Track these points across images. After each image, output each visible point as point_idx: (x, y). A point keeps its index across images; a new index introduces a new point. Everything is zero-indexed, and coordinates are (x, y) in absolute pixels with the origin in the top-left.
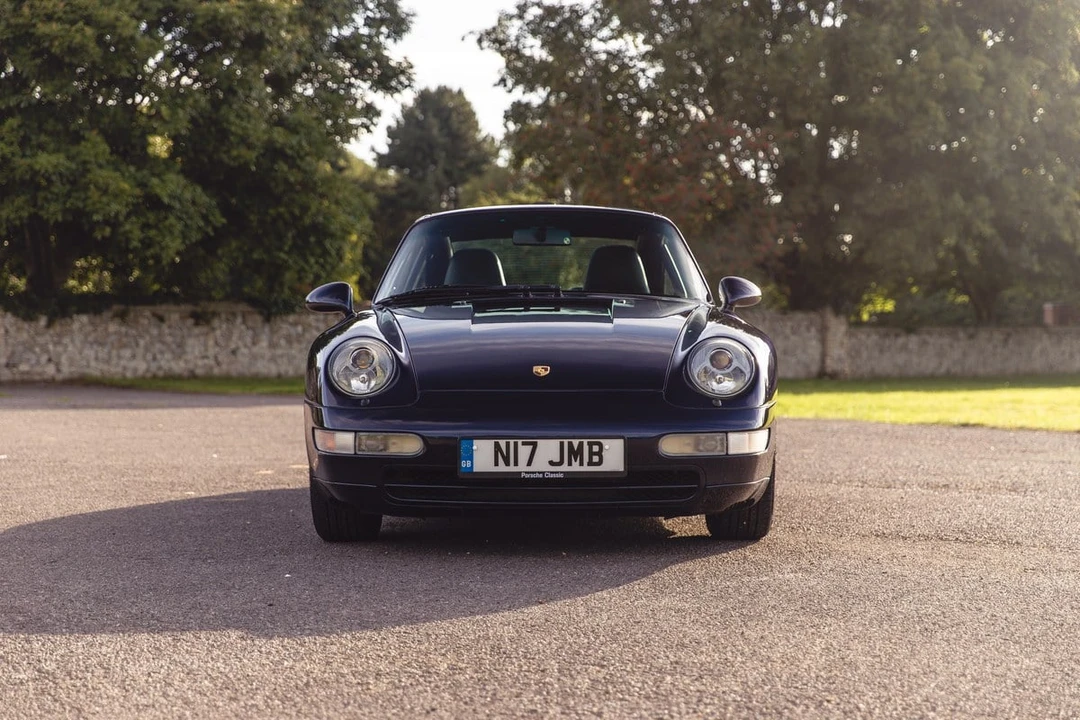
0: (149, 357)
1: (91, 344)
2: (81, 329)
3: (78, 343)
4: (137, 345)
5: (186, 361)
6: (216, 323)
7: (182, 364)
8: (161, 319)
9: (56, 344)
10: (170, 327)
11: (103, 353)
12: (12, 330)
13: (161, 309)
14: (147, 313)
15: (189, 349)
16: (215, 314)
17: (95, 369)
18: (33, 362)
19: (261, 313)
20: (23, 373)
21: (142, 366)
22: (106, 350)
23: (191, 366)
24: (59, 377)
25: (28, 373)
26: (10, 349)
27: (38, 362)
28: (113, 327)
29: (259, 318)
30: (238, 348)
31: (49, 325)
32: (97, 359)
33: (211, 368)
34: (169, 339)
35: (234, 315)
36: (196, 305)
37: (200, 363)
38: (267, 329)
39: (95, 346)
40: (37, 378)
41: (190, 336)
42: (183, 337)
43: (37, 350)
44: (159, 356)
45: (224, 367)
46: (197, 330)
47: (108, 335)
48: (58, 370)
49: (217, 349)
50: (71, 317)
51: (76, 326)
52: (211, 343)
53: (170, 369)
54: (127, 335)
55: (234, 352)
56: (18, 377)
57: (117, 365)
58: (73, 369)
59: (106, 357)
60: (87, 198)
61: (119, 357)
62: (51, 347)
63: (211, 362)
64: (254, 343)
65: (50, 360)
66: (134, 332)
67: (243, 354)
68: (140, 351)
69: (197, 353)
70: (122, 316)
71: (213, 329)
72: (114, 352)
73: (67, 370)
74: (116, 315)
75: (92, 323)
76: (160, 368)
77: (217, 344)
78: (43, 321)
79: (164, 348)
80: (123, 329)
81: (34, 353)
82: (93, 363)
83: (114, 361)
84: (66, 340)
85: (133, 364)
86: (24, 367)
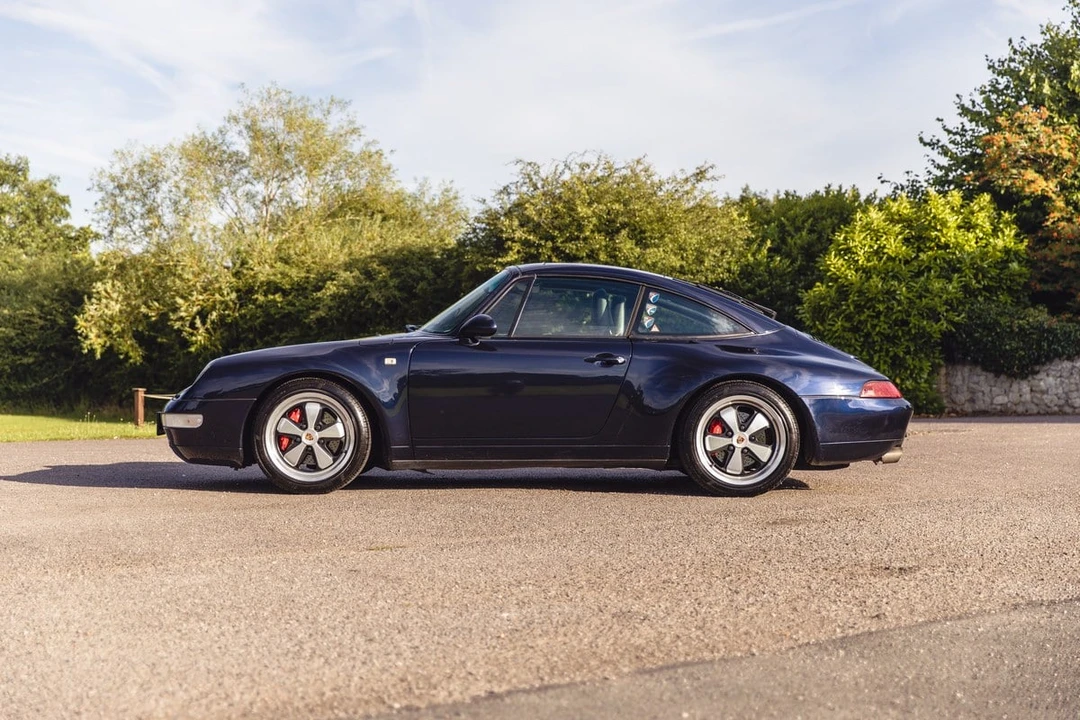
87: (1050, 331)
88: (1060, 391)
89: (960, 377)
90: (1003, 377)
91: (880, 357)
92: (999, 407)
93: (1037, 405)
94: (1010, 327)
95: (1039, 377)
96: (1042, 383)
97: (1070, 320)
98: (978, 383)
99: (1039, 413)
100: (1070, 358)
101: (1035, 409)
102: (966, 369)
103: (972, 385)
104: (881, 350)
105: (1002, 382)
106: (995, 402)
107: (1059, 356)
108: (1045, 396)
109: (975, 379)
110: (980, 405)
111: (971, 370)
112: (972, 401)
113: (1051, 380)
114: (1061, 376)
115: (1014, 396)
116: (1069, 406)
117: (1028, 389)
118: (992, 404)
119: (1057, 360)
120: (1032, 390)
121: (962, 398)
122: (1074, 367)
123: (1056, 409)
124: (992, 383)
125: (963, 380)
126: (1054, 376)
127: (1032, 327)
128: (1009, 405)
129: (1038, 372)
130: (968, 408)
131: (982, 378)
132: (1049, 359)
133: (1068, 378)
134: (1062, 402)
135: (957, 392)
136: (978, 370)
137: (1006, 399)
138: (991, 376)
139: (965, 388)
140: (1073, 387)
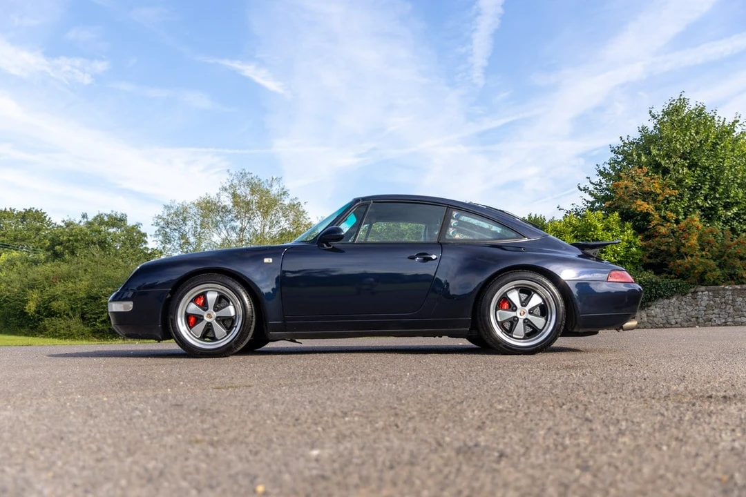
87: (656, 283)
88: (663, 315)
93: (651, 323)
95: (651, 308)
96: (653, 312)
97: (666, 277)
100: (668, 298)
108: (655, 319)
113: (657, 310)
114: (663, 308)
116: (668, 323)
117: (645, 315)
119: (660, 299)
120: (647, 316)
122: (670, 302)
126: (659, 308)
127: (646, 281)
132: (657, 299)
133: (668, 308)
134: (665, 321)
140: (671, 313)
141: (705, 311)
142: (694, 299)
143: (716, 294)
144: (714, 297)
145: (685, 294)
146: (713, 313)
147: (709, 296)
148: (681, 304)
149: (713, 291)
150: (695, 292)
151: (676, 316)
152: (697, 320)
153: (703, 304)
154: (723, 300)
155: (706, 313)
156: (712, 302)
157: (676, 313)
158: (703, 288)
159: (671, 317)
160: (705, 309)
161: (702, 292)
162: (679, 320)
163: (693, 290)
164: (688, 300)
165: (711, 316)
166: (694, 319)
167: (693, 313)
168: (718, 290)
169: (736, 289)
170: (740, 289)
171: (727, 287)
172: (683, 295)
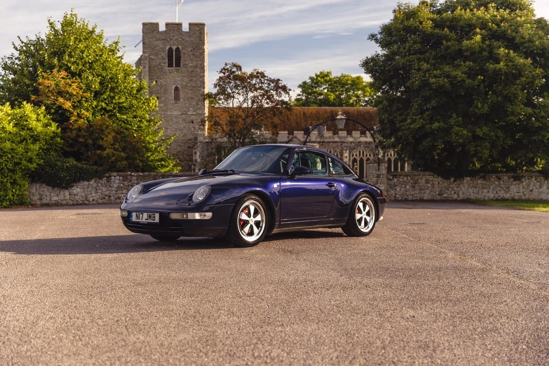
0: (495, 192)
1: (471, 187)
2: (467, 182)
3: (466, 188)
4: (490, 188)
5: (510, 194)
6: (523, 180)
7: (509, 195)
8: (500, 179)
9: (457, 187)
10: (503, 181)
11: (476, 190)
12: (441, 182)
13: (500, 175)
14: (494, 177)
15: (511, 190)
16: (523, 177)
17: (473, 196)
18: (449, 193)
19: (543, 176)
20: (445, 197)
21: (492, 196)
22: (477, 190)
23: (513, 196)
24: (459, 199)
25: (446, 197)
26: (440, 189)
27: (451, 194)
28: (479, 182)
29: (542, 178)
30: (533, 189)
31: (455, 181)
32: (473, 193)
33: (521, 196)
34: (503, 186)
35: (532, 177)
36: (516, 173)
37: (516, 194)
38: (546, 182)
39: (473, 188)
40: (450, 199)
41: (512, 185)
42: (509, 185)
43: (450, 189)
44: (499, 192)
45: (527, 196)
46: (514, 183)
47: (478, 184)
48: (458, 197)
49: (524, 190)
50: (463, 178)
51: (465, 181)
52: (521, 187)
53: (503, 197)
54: (485, 184)
55: (531, 191)
56: (443, 199)
57: (482, 195)
58: (464, 196)
59: (477, 192)
60: (451, 137)
61: (482, 192)
62: (455, 188)
63: (522, 194)
64: (540, 188)
65: (455, 193)
66: (488, 183)
67: (536, 192)
68: (491, 190)
69: (515, 191)
70: (484, 178)
71: (522, 182)
72: (480, 191)
73: (461, 197)
74: (481, 177)
75: (471, 180)
76: (499, 196)
77: (523, 187)
78: (452, 180)
79: (501, 189)
80: (484, 182)
81: (449, 190)
82: (472, 194)
83: (480, 193)
84: (461, 186)
85: (488, 195)
86: (445, 195)
87: (80, 169)
88: (83, 194)
89: (34, 189)
90: (56, 189)
91: (7, 180)
92: (54, 202)
93: (72, 200)
94: (63, 166)
95: (73, 188)
96: (74, 191)
97: (86, 164)
98: (44, 191)
99: (73, 205)
100: (88, 181)
101: (71, 203)
102: (38, 185)
103: (40, 192)
104: (7, 176)
105: (55, 191)
106: (52, 199)
107: (84, 179)
108: (76, 197)
109: (42, 189)
110: (44, 201)
111: (40, 186)
112: (41, 199)
113: (78, 189)
114: (83, 188)
115: (61, 197)
116: (87, 200)
117: (68, 193)
118: (51, 200)
119: (81, 181)
120: (70, 194)
121: (36, 198)
122: (89, 184)
123: (81, 202)
124: (51, 191)
125: (36, 190)
126: (81, 188)
127: (72, 167)
128: (59, 201)
129: (73, 186)
130: (38, 202)
131: (46, 189)
132: (79, 181)
133: (87, 189)
134: (84, 199)
135: (33, 195)
136: (44, 185)
137: (57, 198)
138: (50, 188)
139: (37, 193)
140: (89, 193)
141: (116, 191)
142: (108, 182)
143: (125, 178)
144: (124, 181)
145: (101, 178)
146: (122, 193)
147: (119, 180)
148: (98, 185)
149: (123, 176)
150: (110, 176)
151: (94, 195)
152: (109, 198)
153: (115, 186)
154: (130, 184)
155: (117, 192)
156: (121, 185)
157: (93, 192)
158: (115, 174)
159: (90, 196)
160: (116, 189)
161: (115, 177)
162: (96, 198)
163: (107, 175)
164: (103, 183)
165: (120, 195)
166: (107, 197)
167: (107, 193)
168: (127, 176)
169: (140, 175)
170: (142, 176)
171: (133, 174)
172: (100, 179)
